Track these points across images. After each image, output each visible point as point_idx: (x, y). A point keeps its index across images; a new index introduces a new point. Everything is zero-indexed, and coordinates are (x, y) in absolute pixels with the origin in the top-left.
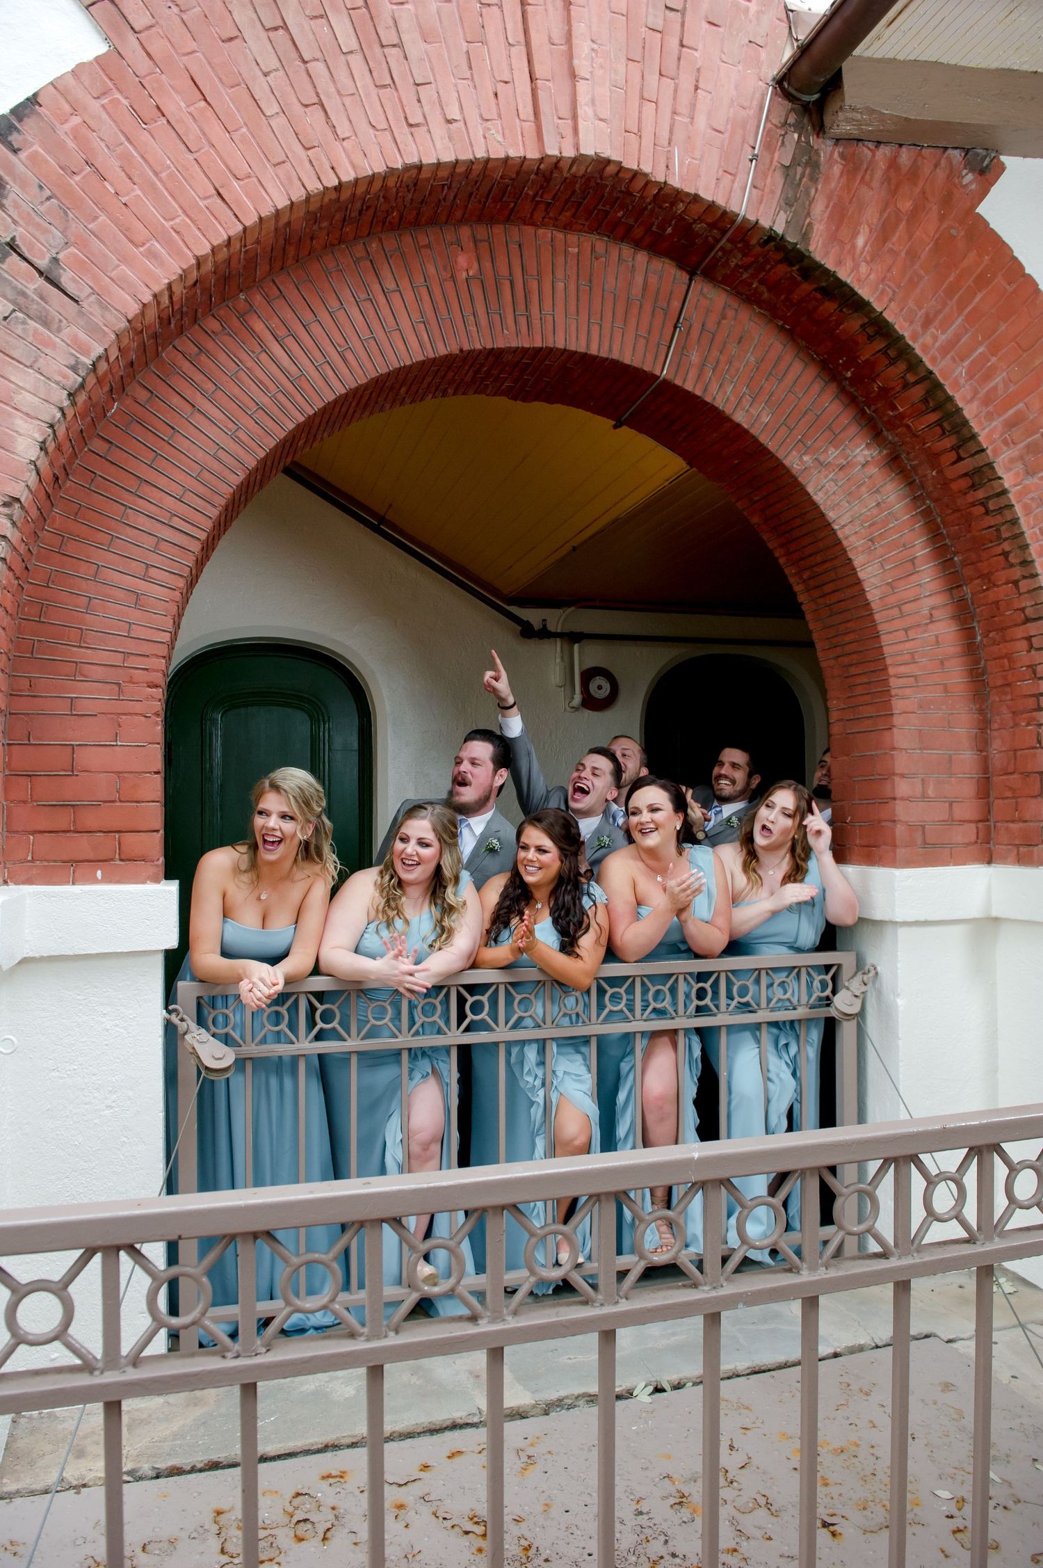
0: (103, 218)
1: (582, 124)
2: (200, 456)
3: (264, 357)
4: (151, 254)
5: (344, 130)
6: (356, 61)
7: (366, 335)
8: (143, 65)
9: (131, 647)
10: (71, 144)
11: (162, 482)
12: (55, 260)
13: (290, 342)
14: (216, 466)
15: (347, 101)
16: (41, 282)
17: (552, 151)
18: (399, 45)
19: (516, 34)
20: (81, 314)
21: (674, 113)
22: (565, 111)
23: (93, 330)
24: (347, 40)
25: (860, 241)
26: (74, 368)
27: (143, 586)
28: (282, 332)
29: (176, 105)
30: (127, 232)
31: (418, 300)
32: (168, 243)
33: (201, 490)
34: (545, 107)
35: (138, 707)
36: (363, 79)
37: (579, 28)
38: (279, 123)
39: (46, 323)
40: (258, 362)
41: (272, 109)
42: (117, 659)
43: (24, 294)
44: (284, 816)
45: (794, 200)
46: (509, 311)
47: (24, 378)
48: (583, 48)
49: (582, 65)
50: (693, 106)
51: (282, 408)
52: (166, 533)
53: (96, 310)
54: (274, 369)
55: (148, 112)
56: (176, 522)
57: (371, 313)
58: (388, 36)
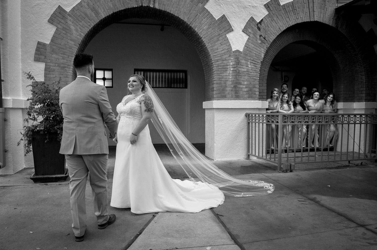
0: (269, 32)
1: (315, 17)
2: (270, 54)
3: (276, 43)
4: (273, 35)
5: (291, 20)
6: (292, 12)
7: (287, 40)
8: (272, 14)
9: (264, 76)
10: (266, 24)
11: (267, 58)
12: (265, 37)
13: (279, 41)
14: (272, 56)
15: (291, 16)
16: (264, 39)
17: (311, 21)
18: (296, 9)
19: (308, 7)
20: (267, 42)
21: (324, 14)
22: (313, 16)
23: (268, 44)
24: (291, 10)
25: (344, 27)
26: (267, 48)
27: (265, 69)
28: (278, 40)
29: (275, 19)
30: (271, 33)
31: (292, 35)
32: (275, 34)
33: (270, 58)
34: (311, 15)
35: (264, 82)
36: (293, 14)
37: (315, 6)
38: (285, 20)
39: (264, 44)
40: (276, 44)
41: (284, 18)
42: (262, 77)
43: (262, 40)
44: (277, 94)
45: (337, 23)
46: (302, 36)
47: (262, 49)
48: (315, 8)
49: (315, 10)
50: (326, 13)
51: (278, 49)
52: (267, 63)
53: (269, 42)
54: (277, 44)
55: (273, 20)
56: (268, 62)
57: (287, 37)
58: (295, 9)
